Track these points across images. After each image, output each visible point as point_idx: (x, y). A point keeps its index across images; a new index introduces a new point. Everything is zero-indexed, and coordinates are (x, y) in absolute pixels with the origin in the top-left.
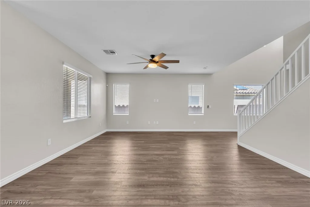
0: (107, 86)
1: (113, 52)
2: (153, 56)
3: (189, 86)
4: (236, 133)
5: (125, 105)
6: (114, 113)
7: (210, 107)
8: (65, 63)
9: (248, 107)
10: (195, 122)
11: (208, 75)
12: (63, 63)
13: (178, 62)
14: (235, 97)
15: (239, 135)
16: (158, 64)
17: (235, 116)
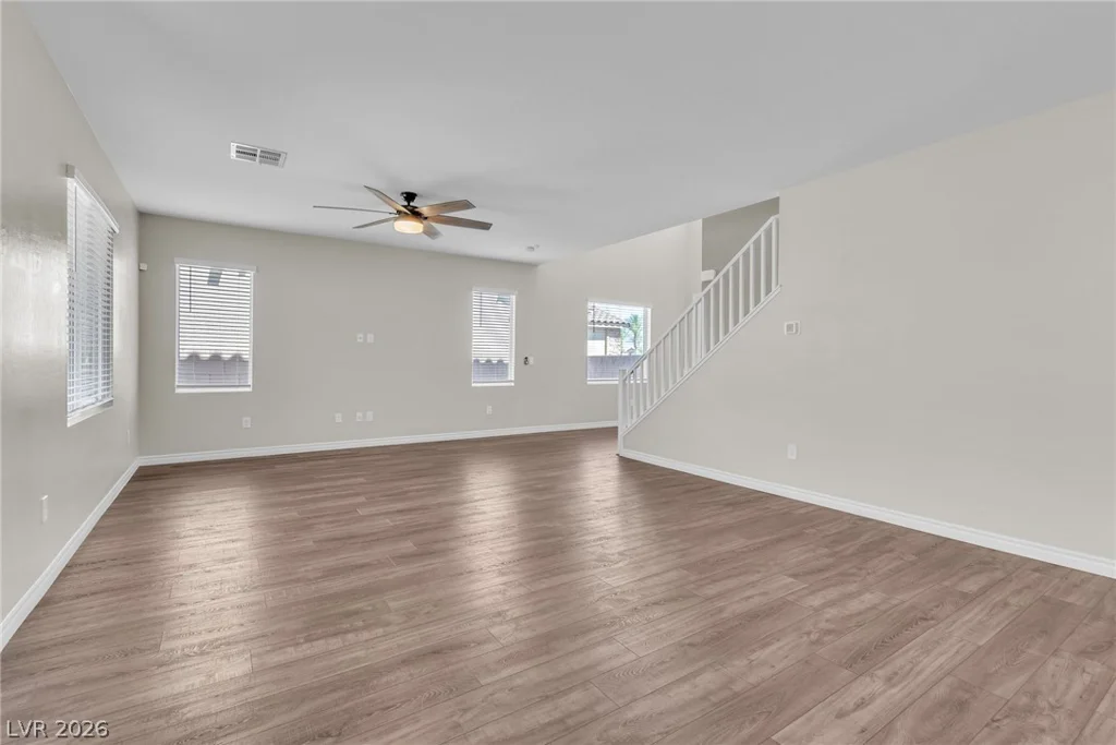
0: (144, 267)
1: (272, 157)
2: (410, 197)
3: (475, 295)
4: (615, 430)
5: (226, 356)
6: (179, 386)
7: (531, 360)
8: (76, 171)
9: (645, 362)
10: (489, 410)
11: (528, 267)
12: (68, 171)
13: (485, 226)
14: (590, 333)
15: (621, 433)
16: (425, 222)
17: (590, 385)
